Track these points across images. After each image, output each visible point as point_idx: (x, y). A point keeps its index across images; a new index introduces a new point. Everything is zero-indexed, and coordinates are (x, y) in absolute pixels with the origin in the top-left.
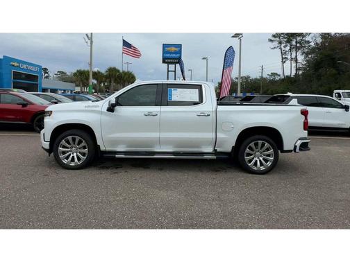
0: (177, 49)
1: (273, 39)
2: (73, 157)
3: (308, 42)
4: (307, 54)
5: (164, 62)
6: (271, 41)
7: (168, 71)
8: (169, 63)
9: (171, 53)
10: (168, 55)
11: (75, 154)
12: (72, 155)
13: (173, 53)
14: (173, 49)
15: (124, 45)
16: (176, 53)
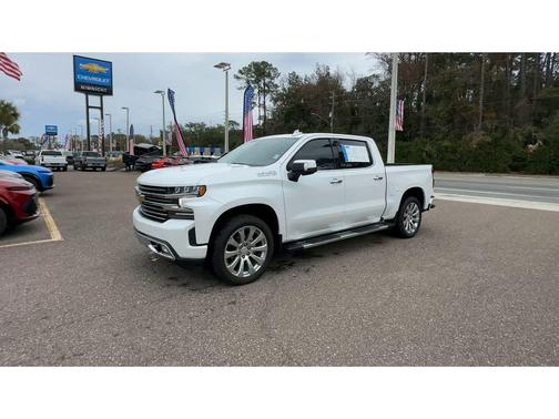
0: (104, 70)
1: (240, 75)
2: (245, 262)
3: (276, 86)
4: (275, 101)
5: (77, 89)
6: (238, 78)
7: (88, 107)
8: (87, 93)
9: (91, 75)
10: (86, 78)
11: (247, 258)
12: (243, 260)
13: (96, 75)
14: (96, 68)
16: (100, 75)
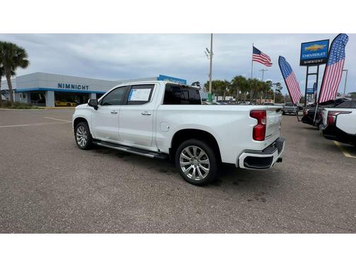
0: (322, 47)
5: (302, 64)
7: (308, 74)
9: (313, 52)
10: (308, 55)
14: (316, 47)
15: (254, 53)
